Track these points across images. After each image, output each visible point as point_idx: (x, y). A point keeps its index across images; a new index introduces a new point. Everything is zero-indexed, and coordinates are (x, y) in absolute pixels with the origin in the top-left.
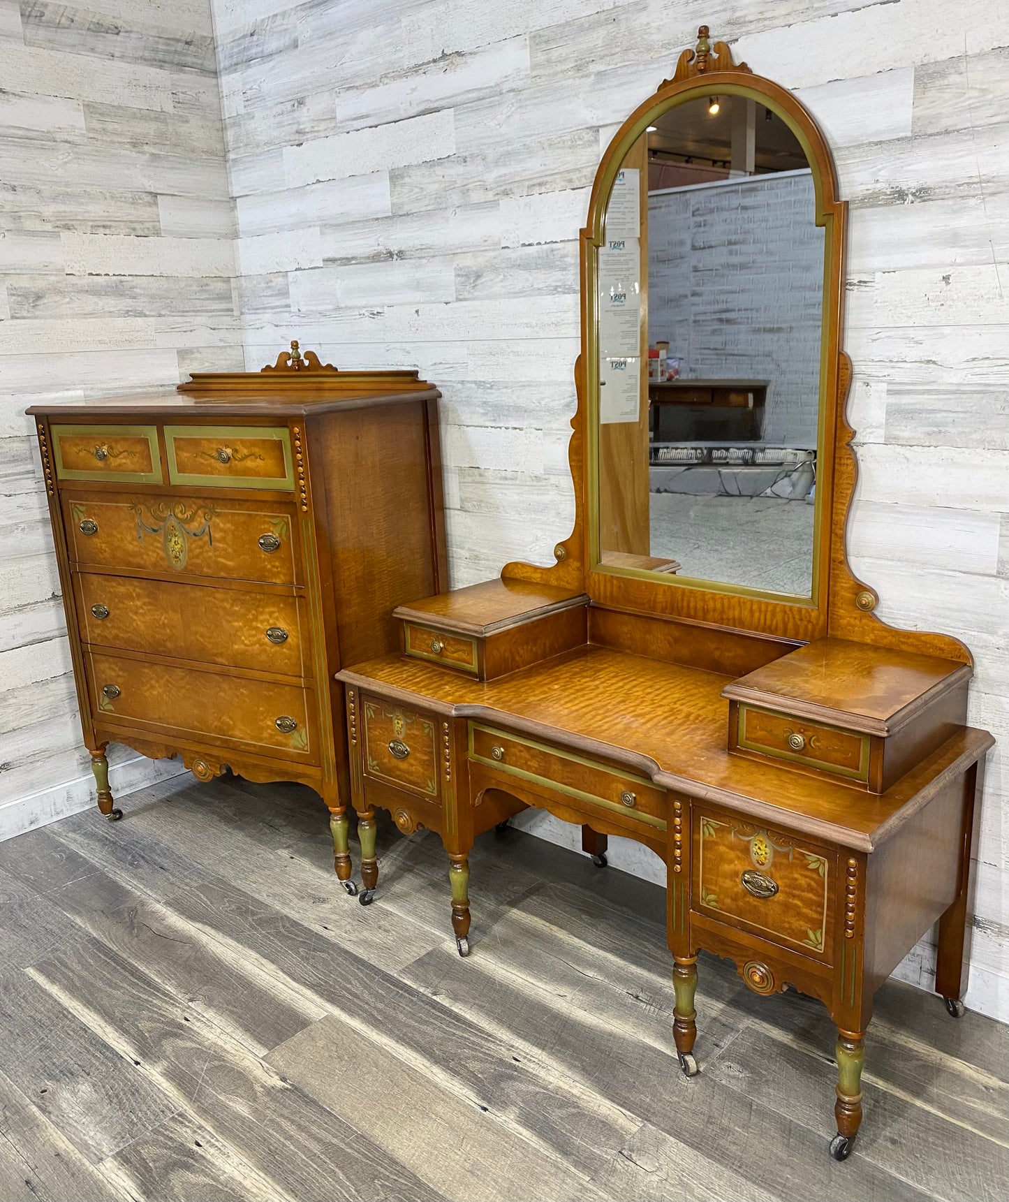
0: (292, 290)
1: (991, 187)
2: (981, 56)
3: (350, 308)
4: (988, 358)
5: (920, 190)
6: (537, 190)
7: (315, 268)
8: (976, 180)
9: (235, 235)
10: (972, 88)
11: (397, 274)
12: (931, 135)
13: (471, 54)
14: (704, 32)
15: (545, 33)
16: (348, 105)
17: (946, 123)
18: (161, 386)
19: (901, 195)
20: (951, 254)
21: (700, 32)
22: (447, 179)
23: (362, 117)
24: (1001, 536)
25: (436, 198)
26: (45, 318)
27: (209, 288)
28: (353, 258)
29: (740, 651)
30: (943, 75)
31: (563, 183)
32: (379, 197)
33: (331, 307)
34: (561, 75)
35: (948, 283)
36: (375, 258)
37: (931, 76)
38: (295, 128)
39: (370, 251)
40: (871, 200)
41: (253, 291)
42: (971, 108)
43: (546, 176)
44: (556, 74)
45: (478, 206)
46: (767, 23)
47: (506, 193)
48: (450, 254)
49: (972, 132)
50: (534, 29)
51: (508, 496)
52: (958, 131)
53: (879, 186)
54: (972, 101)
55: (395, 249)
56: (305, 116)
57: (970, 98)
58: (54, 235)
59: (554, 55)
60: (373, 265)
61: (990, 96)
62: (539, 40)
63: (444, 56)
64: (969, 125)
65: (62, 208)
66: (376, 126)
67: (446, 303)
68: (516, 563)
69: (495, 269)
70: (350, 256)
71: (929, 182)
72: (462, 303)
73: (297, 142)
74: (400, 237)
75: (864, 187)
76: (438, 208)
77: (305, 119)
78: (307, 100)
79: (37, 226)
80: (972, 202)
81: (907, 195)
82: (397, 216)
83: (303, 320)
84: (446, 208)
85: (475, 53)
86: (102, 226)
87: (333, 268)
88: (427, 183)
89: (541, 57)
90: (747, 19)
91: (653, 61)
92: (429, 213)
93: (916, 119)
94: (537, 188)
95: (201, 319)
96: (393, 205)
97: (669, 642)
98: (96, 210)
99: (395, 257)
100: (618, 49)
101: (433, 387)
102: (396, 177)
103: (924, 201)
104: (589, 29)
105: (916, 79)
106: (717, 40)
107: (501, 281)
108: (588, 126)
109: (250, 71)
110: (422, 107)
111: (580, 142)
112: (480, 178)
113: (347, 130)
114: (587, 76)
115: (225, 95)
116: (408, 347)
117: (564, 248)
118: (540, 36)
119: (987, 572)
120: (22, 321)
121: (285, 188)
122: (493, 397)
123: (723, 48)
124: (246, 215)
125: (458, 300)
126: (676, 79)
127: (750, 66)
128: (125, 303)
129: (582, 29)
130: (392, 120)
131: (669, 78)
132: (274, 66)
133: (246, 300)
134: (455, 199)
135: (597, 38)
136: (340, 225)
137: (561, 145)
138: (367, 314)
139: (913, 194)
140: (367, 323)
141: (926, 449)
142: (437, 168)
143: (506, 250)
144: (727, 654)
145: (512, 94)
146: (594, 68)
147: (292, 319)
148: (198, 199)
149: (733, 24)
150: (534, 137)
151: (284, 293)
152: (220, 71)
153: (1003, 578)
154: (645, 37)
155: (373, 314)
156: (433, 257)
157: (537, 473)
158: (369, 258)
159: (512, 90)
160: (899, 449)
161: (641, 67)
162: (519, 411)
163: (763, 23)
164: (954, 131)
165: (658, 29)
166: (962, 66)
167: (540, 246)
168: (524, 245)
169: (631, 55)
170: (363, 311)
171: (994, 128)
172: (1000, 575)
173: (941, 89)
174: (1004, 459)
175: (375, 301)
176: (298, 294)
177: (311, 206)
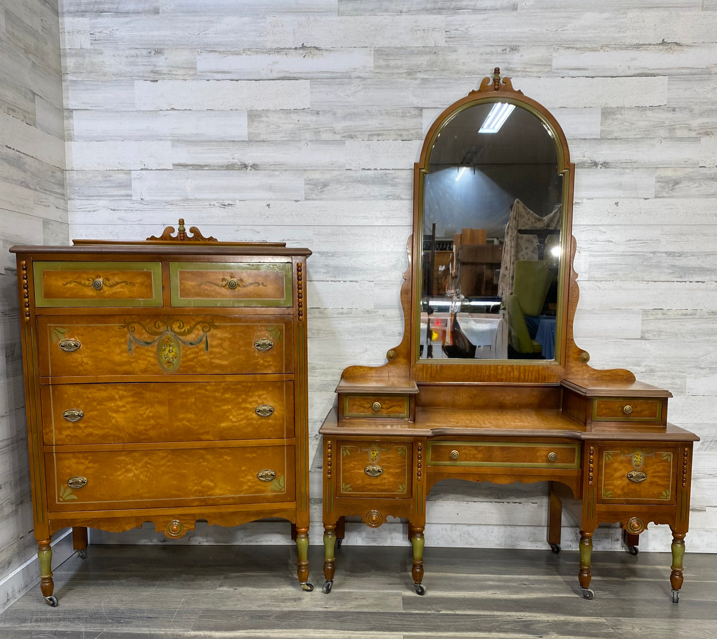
0: (135, 184)
1: (635, 165)
2: (630, 108)
3: (200, 200)
4: (636, 240)
5: (605, 163)
6: (375, 138)
7: (163, 170)
8: (629, 161)
9: (67, 138)
10: (627, 122)
11: (250, 179)
12: (609, 139)
13: (326, 50)
14: (497, 71)
15: (386, 50)
16: (206, 62)
17: (615, 135)
19: (595, 164)
20: (619, 193)
21: (495, 70)
22: (300, 122)
23: (224, 72)
24: (642, 320)
25: (290, 133)
27: (55, 175)
28: (206, 166)
29: (516, 395)
30: (614, 113)
31: (396, 136)
32: (240, 128)
33: (179, 198)
34: (396, 75)
35: (617, 206)
36: (230, 167)
37: (609, 113)
38: (150, 68)
39: (225, 162)
40: (583, 165)
42: (627, 130)
43: (382, 130)
44: (393, 74)
45: (327, 142)
46: (528, 73)
47: (351, 137)
48: (300, 170)
49: (627, 140)
50: (377, 46)
52: (621, 139)
53: (585, 159)
54: (627, 127)
55: (249, 162)
56: (161, 62)
57: (626, 126)
59: (392, 63)
60: (226, 171)
61: (634, 126)
62: (380, 52)
63: (303, 47)
64: (625, 137)
66: (237, 80)
67: (297, 201)
69: (339, 182)
70: (204, 164)
71: (609, 160)
72: (310, 202)
73: (152, 79)
74: (252, 155)
75: (577, 158)
76: (292, 140)
77: (162, 64)
78: (165, 51)
80: (628, 171)
81: (598, 164)
82: (252, 141)
83: (145, 207)
84: (300, 141)
85: (330, 51)
86: (12, 110)
87: (183, 172)
88: (282, 123)
89: (382, 62)
90: (516, 69)
91: (460, 79)
92: (284, 142)
93: (602, 131)
94: (376, 137)
95: (52, 198)
96: (249, 133)
97: (471, 398)
98: (9, 96)
99: (250, 168)
100: (437, 69)
102: (253, 116)
103: (606, 168)
104: (417, 54)
105: (602, 113)
106: (504, 76)
107: (344, 189)
108: (415, 106)
109: (100, 20)
110: (280, 75)
111: (409, 115)
112: (330, 125)
113: (208, 79)
114: (416, 79)
115: (66, 31)
116: (258, 228)
117: (395, 173)
118: (382, 51)
119: (636, 337)
121: (135, 110)
122: (333, 262)
123: (507, 81)
124: (78, 124)
125: (306, 199)
126: (479, 91)
127: (522, 91)
128: (21, 175)
129: (412, 53)
130: (254, 78)
131: (476, 90)
132: (130, 22)
133: (77, 188)
134: (308, 135)
135: (423, 60)
136: (194, 142)
137: (395, 114)
138: (217, 205)
139: (601, 164)
140: (217, 211)
141: (608, 282)
142: (292, 115)
143: (349, 171)
144: (507, 398)
145: (359, 79)
146: (419, 75)
147: (133, 205)
148: (51, 104)
149: (508, 70)
150: (374, 107)
151: (128, 186)
152: (63, 13)
153: (644, 340)
154: (455, 66)
155: (224, 205)
156: (285, 170)
157: (367, 308)
158: (223, 166)
159: (359, 77)
160: (595, 283)
161: (452, 81)
162: (355, 270)
163: (525, 73)
164: (619, 139)
165: (464, 64)
166: (623, 112)
167: (376, 171)
168: (364, 169)
169: (446, 73)
170: (214, 203)
171: (637, 140)
172: (642, 338)
173: (613, 119)
174: (643, 285)
175: (226, 197)
176: (141, 187)
177: (163, 125)
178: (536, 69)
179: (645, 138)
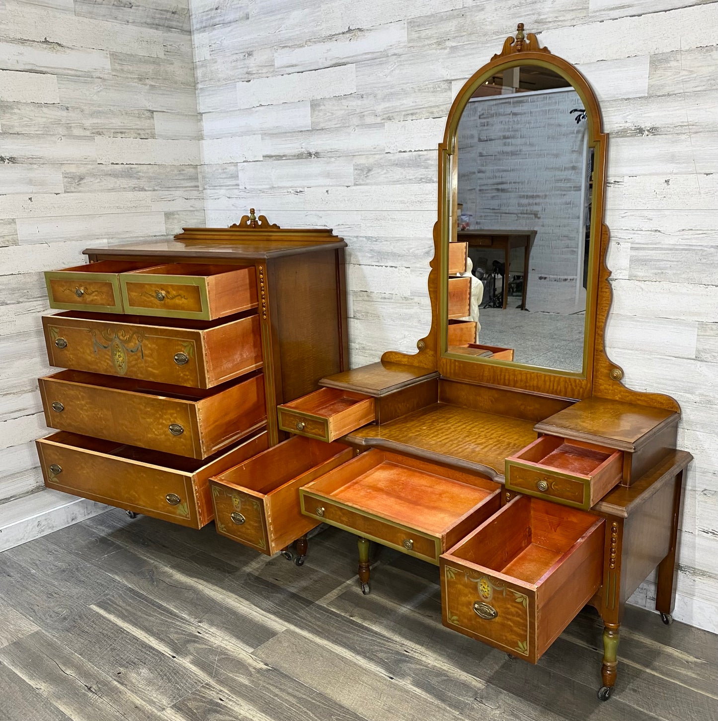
0: (240, 174)
1: (694, 129)
2: (689, 51)
3: (281, 188)
4: (692, 230)
5: (652, 128)
6: (410, 117)
7: (257, 161)
8: (685, 124)
9: (200, 137)
10: (684, 70)
11: (314, 167)
12: (659, 96)
13: (368, 30)
14: (521, 27)
15: (418, 20)
16: (282, 58)
17: (668, 89)
18: (155, 236)
19: (641, 131)
20: (671, 167)
21: (519, 27)
22: (349, 108)
23: (292, 66)
24: (698, 335)
25: (342, 120)
26: (85, 192)
27: (185, 172)
28: (284, 156)
29: (537, 406)
30: (667, 61)
31: (427, 114)
32: (303, 118)
33: (268, 187)
34: (427, 47)
35: (668, 184)
36: (299, 156)
37: (660, 61)
38: (245, 70)
39: (296, 151)
40: (623, 133)
41: (213, 175)
42: (684, 82)
43: (416, 109)
44: (424, 46)
45: (370, 126)
46: (559, 23)
47: (389, 119)
48: (350, 155)
49: (683, 95)
50: (410, 18)
51: (385, 309)
52: (675, 94)
53: (627, 125)
54: (684, 78)
55: (313, 151)
56: (253, 63)
57: (683, 76)
58: (91, 138)
59: (423, 34)
60: (297, 160)
61: (695, 75)
62: (414, 24)
63: (350, 30)
64: (682, 91)
65: (95, 121)
66: (302, 72)
67: (347, 187)
68: (391, 352)
69: (381, 166)
70: (282, 154)
71: (657, 124)
72: (358, 187)
73: (246, 80)
74: (316, 143)
75: (617, 125)
76: (343, 126)
77: (252, 65)
78: (254, 53)
79: (81, 132)
80: (683, 137)
81: (644, 131)
82: (315, 130)
83: (248, 194)
84: (349, 127)
85: (371, 30)
86: (120, 132)
87: (270, 162)
88: (336, 110)
89: (415, 35)
90: (547, 20)
91: (487, 42)
92: (337, 129)
93: (650, 87)
94: (410, 116)
95: (178, 193)
96: (312, 123)
97: (491, 401)
98: (116, 122)
99: (313, 156)
100: (465, 33)
101: (342, 240)
102: (315, 105)
103: (655, 135)
104: (446, 20)
105: (650, 63)
106: (528, 32)
107: (385, 174)
108: (444, 79)
109: (215, 32)
110: (334, 62)
111: (439, 89)
112: (372, 108)
113: (282, 73)
114: (445, 48)
115: (196, 46)
116: (321, 214)
117: (427, 155)
118: (414, 22)
119: (689, 357)
120: (72, 194)
121: (237, 109)
122: (377, 247)
123: (533, 37)
124: (208, 125)
125: (355, 185)
126: (502, 54)
127: (549, 49)
128: (133, 182)
129: (442, 19)
130: (314, 68)
131: (499, 53)
132: (232, 30)
133: (208, 180)
134: (355, 121)
135: (451, 26)
136: (273, 134)
137: (427, 90)
138: (292, 192)
139: (648, 131)
140: (293, 198)
141: (654, 283)
142: (343, 101)
143: (388, 154)
144: (528, 408)
145: (394, 57)
146: (449, 44)
147: (240, 194)
148: (178, 114)
149: (539, 23)
150: (408, 85)
151: (235, 176)
152: (193, 31)
153: (699, 360)
154: (483, 27)
155: (297, 192)
156: (339, 157)
157: (405, 295)
158: (295, 156)
159: (395, 55)
160: (637, 283)
161: (480, 45)
162: (394, 255)
163: (557, 23)
164: (673, 94)
165: (491, 23)
166: (679, 57)
167: (411, 153)
168: (400, 152)
169: (473, 37)
170: (290, 190)
171: (696, 94)
172: (697, 359)
173: (665, 69)
174: (701, 289)
175: (298, 184)
176: (245, 177)
177: (255, 121)
178: (569, 16)
179: (710, 90)
